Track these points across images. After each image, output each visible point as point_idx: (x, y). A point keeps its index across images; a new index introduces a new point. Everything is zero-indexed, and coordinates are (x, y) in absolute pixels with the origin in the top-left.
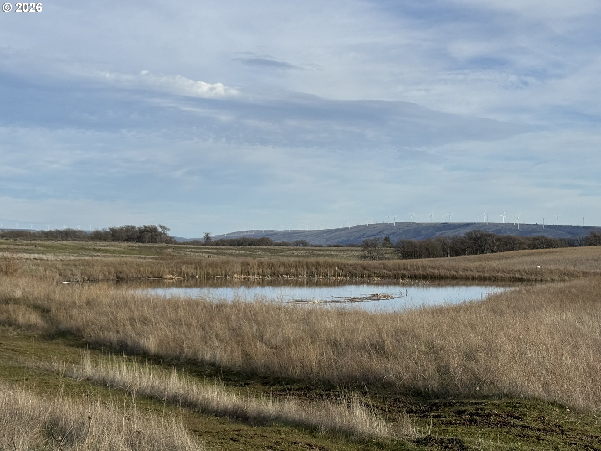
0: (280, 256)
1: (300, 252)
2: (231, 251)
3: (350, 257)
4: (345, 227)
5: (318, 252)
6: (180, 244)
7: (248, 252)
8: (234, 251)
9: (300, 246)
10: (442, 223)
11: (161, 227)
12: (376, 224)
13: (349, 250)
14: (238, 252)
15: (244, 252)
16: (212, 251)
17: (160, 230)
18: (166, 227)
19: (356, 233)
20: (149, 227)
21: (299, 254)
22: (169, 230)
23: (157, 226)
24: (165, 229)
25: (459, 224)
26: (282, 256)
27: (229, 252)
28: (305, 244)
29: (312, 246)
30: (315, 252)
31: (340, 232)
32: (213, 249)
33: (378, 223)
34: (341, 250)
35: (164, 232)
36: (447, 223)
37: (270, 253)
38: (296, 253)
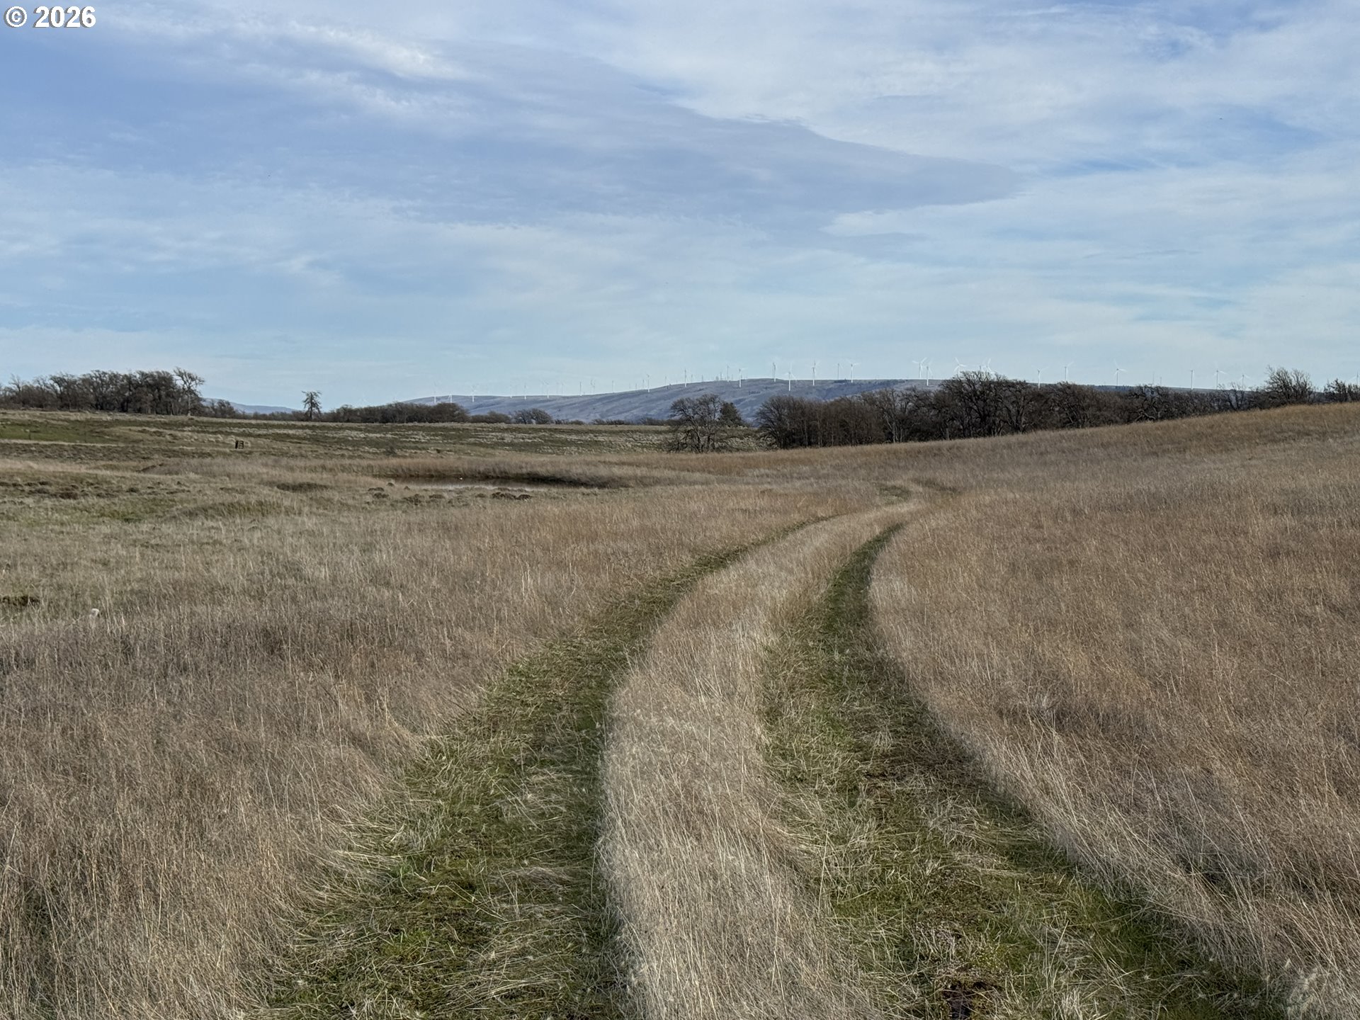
0: (469, 444)
1: (520, 435)
2: (347, 432)
3: (643, 447)
4: (640, 388)
5: (564, 436)
6: (245, 417)
7: (389, 436)
8: (354, 433)
9: (530, 423)
10: (836, 382)
11: (181, 375)
12: (703, 383)
13: (640, 432)
14: (362, 436)
15: (378, 435)
16: (300, 432)
17: (179, 382)
18: (194, 375)
19: (662, 401)
20: (152, 376)
21: (516, 441)
22: (201, 381)
23: (172, 373)
24: (193, 379)
25: (870, 382)
26: (475, 444)
27: (341, 434)
28: (542, 418)
29: (558, 422)
30: (558, 436)
31: (628, 400)
32: (303, 428)
33: (706, 380)
34: (621, 432)
35: (189, 388)
36: (845, 381)
37: (445, 437)
38: (508, 437)
